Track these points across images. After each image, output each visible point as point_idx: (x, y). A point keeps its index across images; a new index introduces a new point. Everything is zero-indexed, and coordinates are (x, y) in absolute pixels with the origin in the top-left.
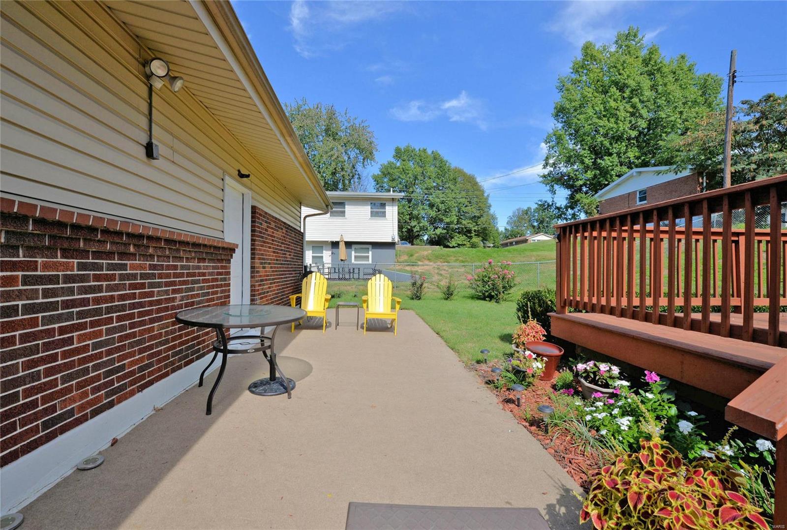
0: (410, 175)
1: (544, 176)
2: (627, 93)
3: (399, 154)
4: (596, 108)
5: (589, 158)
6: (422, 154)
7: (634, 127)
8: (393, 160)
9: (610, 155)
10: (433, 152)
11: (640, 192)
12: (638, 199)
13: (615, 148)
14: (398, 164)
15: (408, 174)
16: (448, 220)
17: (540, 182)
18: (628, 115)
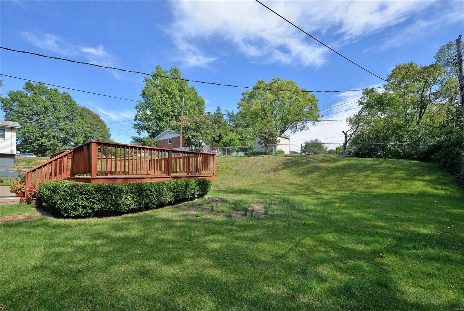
0: (41, 106)
1: (135, 125)
2: (171, 96)
3: (29, 86)
4: (157, 99)
5: (155, 121)
6: (53, 93)
7: (173, 111)
8: (23, 90)
9: (163, 121)
10: (64, 93)
11: (170, 139)
12: (169, 143)
13: (165, 119)
14: (29, 95)
15: (39, 104)
16: (76, 141)
17: (132, 128)
18: (170, 106)
